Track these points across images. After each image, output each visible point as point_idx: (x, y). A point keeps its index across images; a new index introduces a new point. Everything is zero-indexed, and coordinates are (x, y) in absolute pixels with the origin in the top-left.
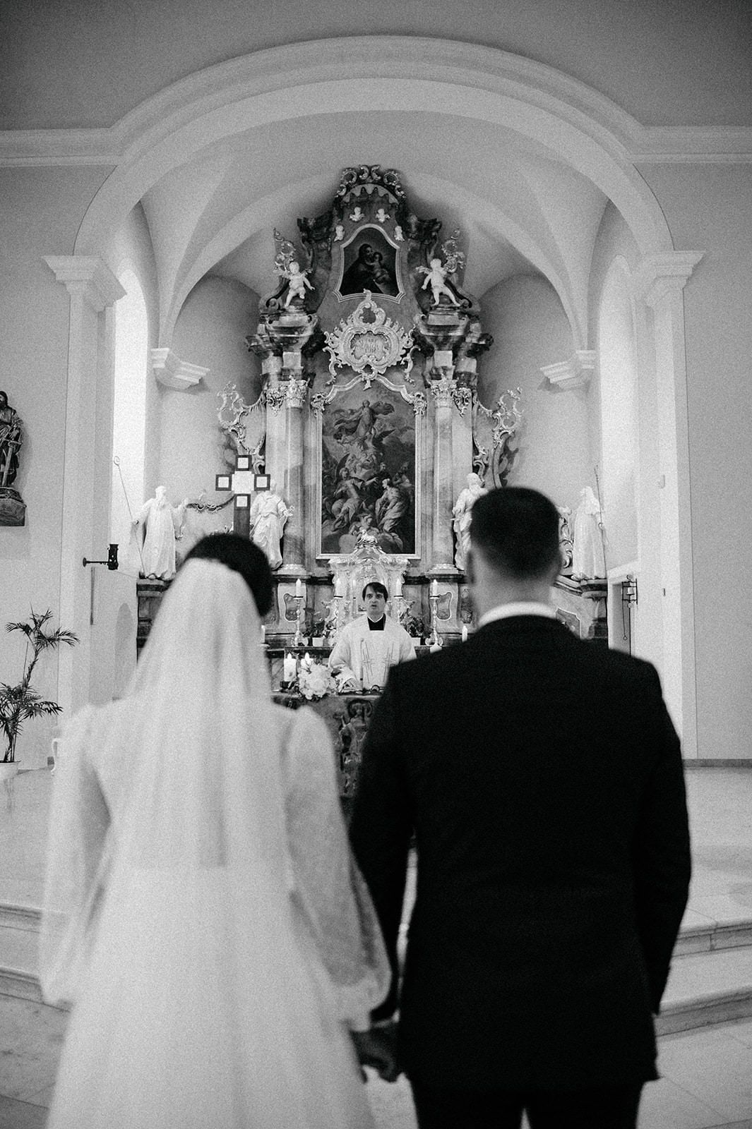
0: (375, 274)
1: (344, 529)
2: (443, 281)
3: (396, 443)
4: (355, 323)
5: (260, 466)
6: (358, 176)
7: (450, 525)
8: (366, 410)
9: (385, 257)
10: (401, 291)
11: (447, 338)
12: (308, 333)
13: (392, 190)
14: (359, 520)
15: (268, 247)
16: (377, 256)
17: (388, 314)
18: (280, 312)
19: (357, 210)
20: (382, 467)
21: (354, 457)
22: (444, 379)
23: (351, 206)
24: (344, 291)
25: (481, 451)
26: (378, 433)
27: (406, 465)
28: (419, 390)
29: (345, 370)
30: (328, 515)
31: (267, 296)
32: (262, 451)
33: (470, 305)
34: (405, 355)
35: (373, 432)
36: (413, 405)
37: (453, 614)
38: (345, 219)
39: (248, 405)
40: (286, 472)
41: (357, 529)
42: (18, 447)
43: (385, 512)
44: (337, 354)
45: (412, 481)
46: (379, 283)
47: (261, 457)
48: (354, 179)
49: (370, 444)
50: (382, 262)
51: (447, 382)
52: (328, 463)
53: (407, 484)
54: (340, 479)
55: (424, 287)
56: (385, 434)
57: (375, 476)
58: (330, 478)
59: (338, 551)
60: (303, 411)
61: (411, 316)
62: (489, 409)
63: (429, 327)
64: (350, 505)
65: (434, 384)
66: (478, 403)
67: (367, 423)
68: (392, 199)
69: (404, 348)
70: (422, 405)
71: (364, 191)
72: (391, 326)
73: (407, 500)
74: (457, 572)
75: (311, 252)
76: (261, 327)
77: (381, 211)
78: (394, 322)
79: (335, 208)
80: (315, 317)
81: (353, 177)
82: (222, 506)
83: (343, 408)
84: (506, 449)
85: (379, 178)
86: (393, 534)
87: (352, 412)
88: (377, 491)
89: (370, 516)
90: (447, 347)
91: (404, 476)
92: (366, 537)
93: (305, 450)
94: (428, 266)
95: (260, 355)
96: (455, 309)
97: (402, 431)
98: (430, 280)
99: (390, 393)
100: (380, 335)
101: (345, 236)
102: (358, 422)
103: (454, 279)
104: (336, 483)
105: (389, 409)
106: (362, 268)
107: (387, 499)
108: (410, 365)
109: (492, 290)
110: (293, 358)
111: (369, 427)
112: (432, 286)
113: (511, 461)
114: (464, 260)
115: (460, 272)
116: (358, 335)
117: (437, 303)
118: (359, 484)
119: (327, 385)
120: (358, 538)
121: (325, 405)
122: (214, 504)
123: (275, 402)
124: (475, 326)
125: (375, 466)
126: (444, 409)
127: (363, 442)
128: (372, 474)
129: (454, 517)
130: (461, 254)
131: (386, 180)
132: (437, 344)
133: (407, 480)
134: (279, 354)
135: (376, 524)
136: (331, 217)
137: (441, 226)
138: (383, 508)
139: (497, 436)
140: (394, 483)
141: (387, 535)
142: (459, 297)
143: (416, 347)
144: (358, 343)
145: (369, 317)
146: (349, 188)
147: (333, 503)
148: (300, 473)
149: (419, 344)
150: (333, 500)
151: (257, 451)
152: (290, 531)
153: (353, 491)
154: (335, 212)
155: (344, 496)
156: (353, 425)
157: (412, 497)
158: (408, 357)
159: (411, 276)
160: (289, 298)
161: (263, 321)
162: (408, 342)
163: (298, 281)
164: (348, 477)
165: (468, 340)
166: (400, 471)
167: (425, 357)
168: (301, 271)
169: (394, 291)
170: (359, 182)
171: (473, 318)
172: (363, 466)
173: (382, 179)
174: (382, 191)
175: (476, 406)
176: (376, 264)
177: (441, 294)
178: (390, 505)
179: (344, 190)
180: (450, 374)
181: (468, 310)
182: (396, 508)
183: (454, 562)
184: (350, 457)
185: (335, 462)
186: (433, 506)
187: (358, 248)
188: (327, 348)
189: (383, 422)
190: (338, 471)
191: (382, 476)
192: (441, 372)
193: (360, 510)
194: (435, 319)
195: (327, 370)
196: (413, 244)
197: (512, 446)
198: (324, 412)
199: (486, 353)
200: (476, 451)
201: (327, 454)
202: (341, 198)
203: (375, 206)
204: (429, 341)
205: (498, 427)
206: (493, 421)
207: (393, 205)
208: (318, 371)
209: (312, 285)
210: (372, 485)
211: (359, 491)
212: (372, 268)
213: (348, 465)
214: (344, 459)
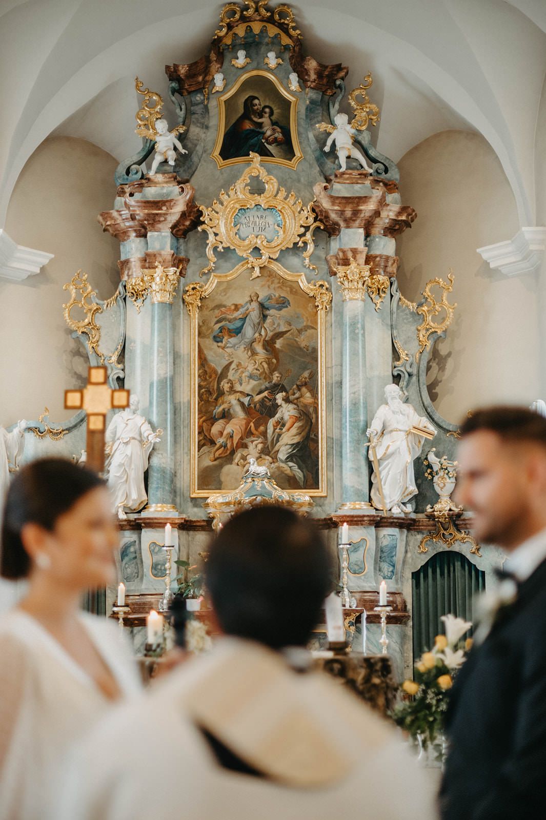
0: (264, 133)
1: (228, 457)
2: (350, 141)
3: (294, 347)
4: (239, 194)
5: (118, 378)
6: (242, 12)
7: (365, 452)
8: (255, 305)
9: (276, 111)
10: (298, 153)
11: (356, 213)
12: (179, 208)
13: (284, 28)
14: (245, 446)
15: (130, 101)
16: (267, 110)
17: (282, 183)
18: (144, 181)
19: (241, 54)
20: (276, 377)
21: (239, 365)
22: (353, 265)
23: (234, 48)
24: (226, 153)
25: (403, 355)
26: (270, 334)
27: (306, 374)
28: (322, 279)
29: (226, 254)
30: (206, 440)
31: (127, 163)
32: (121, 358)
33: (386, 171)
34: (304, 235)
35: (263, 333)
36: (314, 297)
37: (369, 566)
38: (226, 64)
39: (103, 300)
40: (151, 385)
41: (244, 458)
43: (279, 435)
44: (216, 235)
45: (315, 395)
46: (270, 144)
47: (120, 366)
48: (237, 16)
49: (259, 348)
50: (273, 118)
52: (205, 372)
53: (307, 398)
54: (221, 393)
55: (327, 149)
56: (279, 335)
57: (266, 389)
58: (209, 393)
59: (219, 486)
60: (174, 308)
61: (311, 185)
62: (412, 302)
63: (334, 199)
64: (235, 426)
65: (341, 271)
66: (397, 295)
67: (257, 321)
68: (286, 40)
69: (302, 226)
70: (326, 298)
71: (249, 30)
72: (286, 199)
73: (308, 420)
74: (373, 513)
75: (183, 107)
76: (119, 200)
77: (271, 55)
78: (289, 192)
79: (213, 52)
80: (187, 187)
81: (235, 13)
82: (69, 430)
83: (224, 303)
84: (435, 353)
85: (269, 14)
86: (291, 464)
87: (237, 307)
88: (269, 410)
89: (260, 440)
90: (357, 223)
91: (304, 389)
92: (254, 468)
93: (176, 356)
94: (332, 122)
95: (118, 236)
96: (365, 175)
97: (301, 331)
98: (334, 142)
99: (283, 282)
100: (271, 208)
101: (225, 86)
102: (243, 320)
103: (365, 139)
104: (216, 399)
105: (283, 304)
106: (248, 126)
107: (282, 418)
108: (311, 247)
109: (414, 151)
110: (161, 240)
111: (258, 326)
112: (338, 148)
113: (442, 368)
114: (378, 114)
115: (373, 129)
116: (243, 209)
117: (343, 169)
118: (246, 400)
119: (204, 274)
120: (245, 469)
121: (202, 299)
122: (58, 427)
123: (137, 295)
124: (392, 197)
125: (267, 377)
126: (354, 302)
127: (250, 347)
128: (263, 387)
129: (369, 441)
130: (373, 106)
131: (277, 17)
132: (345, 220)
133: (308, 395)
134: (142, 234)
135: (268, 451)
136: (208, 61)
137: (347, 73)
138: (278, 430)
139: (423, 336)
140: (292, 398)
141: (282, 465)
142: (372, 160)
143: (318, 224)
144: (243, 220)
145: (257, 188)
146: (230, 27)
147: (213, 424)
148: (169, 386)
149: (321, 221)
150: (212, 420)
151: (114, 358)
152: (155, 461)
153: (238, 409)
154: (213, 57)
155: (226, 415)
156: (238, 324)
157: (314, 416)
158: (309, 236)
159: (311, 135)
160: (155, 165)
161: (122, 193)
162: (306, 217)
163: (166, 143)
164: (232, 390)
165: (384, 214)
166: (299, 383)
167: (330, 237)
168: (170, 130)
169: (289, 153)
170: (244, 19)
171: (390, 187)
172: (251, 377)
173: (272, 16)
174: (273, 31)
175: (395, 299)
176: (265, 120)
177: (348, 157)
178: (287, 426)
179: (225, 30)
180: (362, 259)
181: (383, 176)
182: (294, 430)
183: (370, 499)
184: (233, 366)
185: (215, 372)
186: (341, 427)
187: (243, 100)
188: (204, 226)
189: (277, 320)
190: (219, 383)
191: (275, 389)
192: (350, 255)
193: (249, 433)
194: (341, 189)
195: (203, 255)
196: (312, 94)
197: (443, 349)
198: (200, 308)
199: (407, 231)
200: (396, 355)
201: (203, 361)
202: (220, 39)
203: (263, 49)
204: (333, 216)
205: (424, 325)
206: (418, 317)
207: (286, 48)
208: (192, 255)
209: (184, 147)
210: (262, 401)
211: (246, 409)
212: (260, 125)
213: (231, 375)
214: (227, 368)
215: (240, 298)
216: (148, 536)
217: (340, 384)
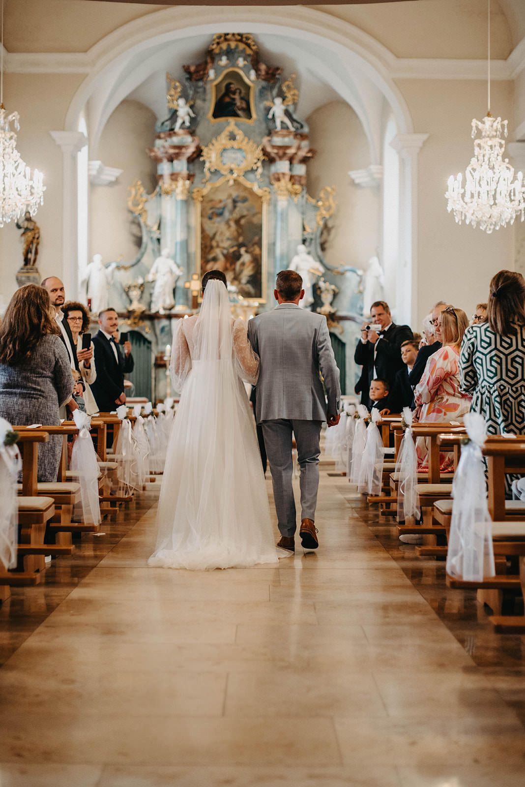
0: (235, 104)
2: (283, 112)
3: (250, 223)
4: (223, 140)
5: (157, 238)
6: (225, 37)
8: (230, 200)
9: (243, 91)
11: (285, 154)
12: (191, 150)
13: (249, 45)
15: (161, 83)
16: (238, 91)
17: (246, 134)
19: (224, 58)
20: (241, 239)
22: (283, 181)
23: (220, 54)
24: (216, 115)
25: (308, 229)
26: (238, 216)
27: (256, 238)
28: (266, 187)
29: (216, 173)
31: (162, 120)
32: (159, 228)
33: (302, 127)
34: (256, 163)
35: (234, 215)
36: (261, 197)
38: (216, 64)
39: (148, 194)
40: (176, 244)
42: (38, 244)
43: (242, 270)
44: (210, 162)
45: (260, 249)
46: (239, 110)
47: (158, 232)
48: (223, 39)
49: (232, 224)
50: (241, 95)
51: (285, 183)
52: (204, 236)
53: (257, 251)
54: (212, 247)
55: (270, 116)
56: (243, 217)
57: (236, 246)
58: (206, 247)
60: (188, 202)
61: (262, 138)
62: (314, 199)
63: (274, 147)
64: (219, 265)
65: (276, 184)
66: (306, 196)
67: (231, 209)
68: (249, 51)
69: (256, 158)
70: (268, 197)
71: (229, 45)
72: (248, 143)
73: (257, 262)
75: (193, 89)
76: (159, 142)
77: (241, 59)
78: (249, 139)
79: (208, 56)
80: (196, 137)
81: (221, 37)
82: (133, 266)
83: (214, 199)
84: (326, 226)
85: (240, 38)
86: (248, 285)
87: (221, 201)
88: (236, 256)
90: (285, 158)
91: (255, 246)
93: (189, 227)
94: (273, 102)
95: (156, 161)
97: (254, 215)
98: (274, 112)
99: (246, 189)
100: (240, 149)
101: (215, 77)
102: (224, 208)
103: (291, 109)
105: (245, 200)
106: (227, 100)
107: (244, 261)
108: (260, 170)
109: (318, 110)
110: (181, 166)
111: (231, 212)
112: (276, 116)
113: (329, 233)
114: (298, 96)
115: (295, 104)
116: (225, 150)
117: (279, 128)
118: (225, 251)
119: (202, 183)
121: (203, 197)
122: (127, 264)
123: (167, 193)
124: (305, 144)
125: (236, 239)
126: (282, 202)
127: (228, 223)
128: (234, 245)
130: (296, 92)
131: (244, 39)
132: (279, 157)
133: (257, 249)
134: (171, 160)
135: (236, 278)
136: (206, 63)
137: (282, 71)
138: (241, 268)
139: (318, 218)
140: (249, 250)
141: (244, 286)
143: (264, 158)
144: (225, 155)
145: (233, 137)
146: (218, 44)
147: (208, 263)
148: (186, 244)
149: (266, 156)
150: (208, 261)
151: (155, 227)
153: (221, 256)
155: (215, 259)
156: (220, 211)
157: (260, 260)
158: (259, 164)
159: (261, 107)
160: (178, 124)
161: (159, 137)
162: (259, 153)
163: (184, 111)
164: (218, 246)
165: (300, 154)
166: (253, 243)
167: (271, 164)
168: (186, 104)
169: (249, 116)
170: (226, 40)
171: (303, 137)
172: (228, 239)
173: (242, 39)
174: (242, 46)
175: (305, 199)
176: (237, 97)
177: (282, 122)
178: (246, 265)
179: (215, 45)
180: (287, 178)
181: (300, 131)
182: (250, 268)
187: (225, 85)
188: (203, 157)
189: (242, 208)
190: (211, 242)
191: (240, 245)
192: (281, 176)
193: (227, 269)
194: (278, 140)
195: (203, 172)
196: (264, 83)
197: (330, 224)
198: (202, 202)
199: (312, 161)
200: (304, 229)
201: (203, 231)
202: (213, 50)
203: (236, 55)
204: (273, 155)
205: (318, 213)
206: (316, 208)
207: (249, 55)
208: (197, 172)
209: (194, 113)
210: (234, 252)
211: (225, 256)
212: (234, 99)
213: (218, 238)
214: (215, 235)
215: (222, 196)
216: (175, 322)
217: (274, 244)
